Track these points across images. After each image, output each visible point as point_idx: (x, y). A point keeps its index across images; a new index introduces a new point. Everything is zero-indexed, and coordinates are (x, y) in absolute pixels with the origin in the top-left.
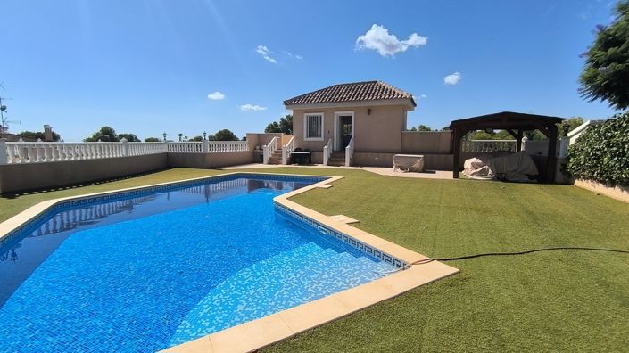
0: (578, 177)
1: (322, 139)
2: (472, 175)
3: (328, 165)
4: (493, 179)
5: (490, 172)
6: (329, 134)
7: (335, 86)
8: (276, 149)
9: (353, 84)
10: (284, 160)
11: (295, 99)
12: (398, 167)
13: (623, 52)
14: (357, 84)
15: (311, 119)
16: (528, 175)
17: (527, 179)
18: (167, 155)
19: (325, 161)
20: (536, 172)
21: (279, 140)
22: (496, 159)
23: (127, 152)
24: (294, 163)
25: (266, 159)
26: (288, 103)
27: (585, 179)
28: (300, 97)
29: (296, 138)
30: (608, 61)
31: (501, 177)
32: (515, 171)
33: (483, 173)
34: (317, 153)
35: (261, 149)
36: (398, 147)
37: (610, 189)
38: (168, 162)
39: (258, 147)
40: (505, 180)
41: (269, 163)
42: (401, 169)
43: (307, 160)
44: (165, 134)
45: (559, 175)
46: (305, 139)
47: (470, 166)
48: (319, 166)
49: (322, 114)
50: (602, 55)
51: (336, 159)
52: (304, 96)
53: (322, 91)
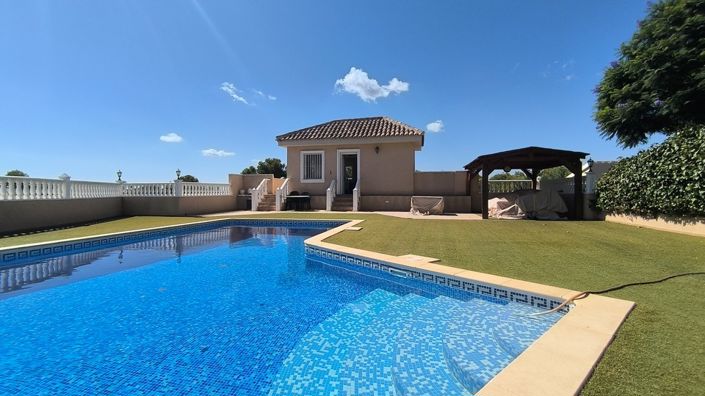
0: (610, 212)
1: (322, 181)
2: (502, 214)
3: (332, 210)
4: (524, 218)
5: (520, 211)
6: (331, 175)
7: (336, 122)
8: (266, 193)
9: (356, 120)
10: (278, 205)
11: (290, 135)
12: (416, 210)
13: (634, 90)
14: (360, 120)
15: (309, 158)
16: (557, 213)
17: (557, 217)
18: (122, 199)
19: (329, 206)
20: (565, 210)
21: (269, 183)
22: (523, 197)
23: (68, 193)
24: (290, 209)
25: (254, 205)
26: (281, 139)
27: (618, 213)
28: (295, 133)
29: (291, 180)
30: (624, 99)
31: (531, 216)
32: (545, 209)
33: (513, 212)
34: (317, 198)
35: (246, 193)
36: (410, 188)
37: (651, 221)
38: (124, 208)
39: (243, 191)
40: (536, 219)
41: (259, 210)
42: (421, 212)
43: (306, 206)
44: (120, 173)
45: (588, 211)
46: (303, 181)
47: (496, 206)
48: (322, 211)
49: (322, 152)
50: (616, 93)
51: (342, 202)
52: (301, 131)
53: (321, 126)
